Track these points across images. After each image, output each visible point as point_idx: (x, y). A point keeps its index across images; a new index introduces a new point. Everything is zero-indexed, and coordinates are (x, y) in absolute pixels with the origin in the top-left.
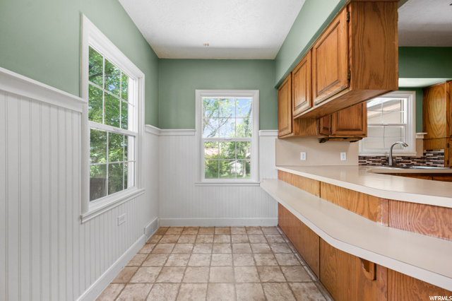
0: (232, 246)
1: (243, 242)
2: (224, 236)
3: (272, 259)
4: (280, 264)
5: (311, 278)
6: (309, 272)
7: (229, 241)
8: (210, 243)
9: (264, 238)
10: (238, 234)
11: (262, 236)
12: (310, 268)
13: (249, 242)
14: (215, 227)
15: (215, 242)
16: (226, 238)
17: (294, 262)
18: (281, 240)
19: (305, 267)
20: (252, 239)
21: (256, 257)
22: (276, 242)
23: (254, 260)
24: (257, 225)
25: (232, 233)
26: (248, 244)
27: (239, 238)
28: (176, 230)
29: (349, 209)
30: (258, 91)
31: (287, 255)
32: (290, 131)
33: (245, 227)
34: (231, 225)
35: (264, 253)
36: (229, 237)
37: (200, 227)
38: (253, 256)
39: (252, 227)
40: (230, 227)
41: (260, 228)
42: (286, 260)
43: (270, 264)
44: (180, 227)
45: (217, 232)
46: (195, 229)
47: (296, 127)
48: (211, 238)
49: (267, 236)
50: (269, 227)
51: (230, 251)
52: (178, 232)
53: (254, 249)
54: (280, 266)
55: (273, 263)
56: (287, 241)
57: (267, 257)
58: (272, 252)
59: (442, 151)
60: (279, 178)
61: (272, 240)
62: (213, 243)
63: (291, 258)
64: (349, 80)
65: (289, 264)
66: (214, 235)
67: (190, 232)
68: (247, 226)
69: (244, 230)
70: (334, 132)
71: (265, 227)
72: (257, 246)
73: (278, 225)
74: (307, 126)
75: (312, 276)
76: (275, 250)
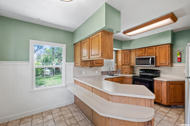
0: (54, 120)
1: (60, 116)
2: (49, 116)
3: (74, 120)
4: (78, 121)
5: (89, 123)
6: (88, 120)
7: (52, 118)
8: (41, 123)
9: (69, 111)
10: (56, 113)
11: (68, 110)
12: (88, 118)
13: (62, 115)
14: (42, 112)
15: (44, 121)
16: (50, 117)
17: (83, 118)
18: (76, 110)
19: (87, 119)
20: (63, 113)
21: (67, 121)
22: (74, 111)
23: (66, 123)
24: (65, 105)
25: (53, 113)
26: (62, 116)
27: (57, 115)
28: (15, 122)
29: (102, 97)
30: (66, 45)
31: (80, 116)
32: (80, 64)
33: (59, 108)
34: (52, 109)
35: (70, 118)
36: (52, 116)
37: (32, 115)
38: (65, 122)
39: (63, 107)
40: (51, 110)
41: (67, 106)
42: (80, 118)
43: (73, 123)
44: (18, 120)
45: (44, 115)
46: (29, 117)
47: (83, 64)
48: (41, 119)
49: (70, 110)
50: (70, 105)
51: (53, 123)
52: (16, 123)
53: (65, 118)
54: (77, 122)
55: (74, 122)
56: (79, 109)
57: (72, 120)
58: (73, 117)
59: (120, 69)
60: (75, 83)
61: (73, 111)
62: (43, 122)
63: (81, 117)
64: (102, 55)
65: (81, 120)
66: (43, 117)
67: (26, 120)
68: (60, 107)
69: (59, 109)
70: (94, 64)
71: (69, 105)
72: (66, 116)
73: (74, 103)
74: (87, 63)
75: (89, 121)
76: (74, 115)
